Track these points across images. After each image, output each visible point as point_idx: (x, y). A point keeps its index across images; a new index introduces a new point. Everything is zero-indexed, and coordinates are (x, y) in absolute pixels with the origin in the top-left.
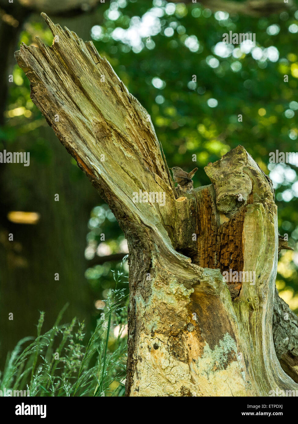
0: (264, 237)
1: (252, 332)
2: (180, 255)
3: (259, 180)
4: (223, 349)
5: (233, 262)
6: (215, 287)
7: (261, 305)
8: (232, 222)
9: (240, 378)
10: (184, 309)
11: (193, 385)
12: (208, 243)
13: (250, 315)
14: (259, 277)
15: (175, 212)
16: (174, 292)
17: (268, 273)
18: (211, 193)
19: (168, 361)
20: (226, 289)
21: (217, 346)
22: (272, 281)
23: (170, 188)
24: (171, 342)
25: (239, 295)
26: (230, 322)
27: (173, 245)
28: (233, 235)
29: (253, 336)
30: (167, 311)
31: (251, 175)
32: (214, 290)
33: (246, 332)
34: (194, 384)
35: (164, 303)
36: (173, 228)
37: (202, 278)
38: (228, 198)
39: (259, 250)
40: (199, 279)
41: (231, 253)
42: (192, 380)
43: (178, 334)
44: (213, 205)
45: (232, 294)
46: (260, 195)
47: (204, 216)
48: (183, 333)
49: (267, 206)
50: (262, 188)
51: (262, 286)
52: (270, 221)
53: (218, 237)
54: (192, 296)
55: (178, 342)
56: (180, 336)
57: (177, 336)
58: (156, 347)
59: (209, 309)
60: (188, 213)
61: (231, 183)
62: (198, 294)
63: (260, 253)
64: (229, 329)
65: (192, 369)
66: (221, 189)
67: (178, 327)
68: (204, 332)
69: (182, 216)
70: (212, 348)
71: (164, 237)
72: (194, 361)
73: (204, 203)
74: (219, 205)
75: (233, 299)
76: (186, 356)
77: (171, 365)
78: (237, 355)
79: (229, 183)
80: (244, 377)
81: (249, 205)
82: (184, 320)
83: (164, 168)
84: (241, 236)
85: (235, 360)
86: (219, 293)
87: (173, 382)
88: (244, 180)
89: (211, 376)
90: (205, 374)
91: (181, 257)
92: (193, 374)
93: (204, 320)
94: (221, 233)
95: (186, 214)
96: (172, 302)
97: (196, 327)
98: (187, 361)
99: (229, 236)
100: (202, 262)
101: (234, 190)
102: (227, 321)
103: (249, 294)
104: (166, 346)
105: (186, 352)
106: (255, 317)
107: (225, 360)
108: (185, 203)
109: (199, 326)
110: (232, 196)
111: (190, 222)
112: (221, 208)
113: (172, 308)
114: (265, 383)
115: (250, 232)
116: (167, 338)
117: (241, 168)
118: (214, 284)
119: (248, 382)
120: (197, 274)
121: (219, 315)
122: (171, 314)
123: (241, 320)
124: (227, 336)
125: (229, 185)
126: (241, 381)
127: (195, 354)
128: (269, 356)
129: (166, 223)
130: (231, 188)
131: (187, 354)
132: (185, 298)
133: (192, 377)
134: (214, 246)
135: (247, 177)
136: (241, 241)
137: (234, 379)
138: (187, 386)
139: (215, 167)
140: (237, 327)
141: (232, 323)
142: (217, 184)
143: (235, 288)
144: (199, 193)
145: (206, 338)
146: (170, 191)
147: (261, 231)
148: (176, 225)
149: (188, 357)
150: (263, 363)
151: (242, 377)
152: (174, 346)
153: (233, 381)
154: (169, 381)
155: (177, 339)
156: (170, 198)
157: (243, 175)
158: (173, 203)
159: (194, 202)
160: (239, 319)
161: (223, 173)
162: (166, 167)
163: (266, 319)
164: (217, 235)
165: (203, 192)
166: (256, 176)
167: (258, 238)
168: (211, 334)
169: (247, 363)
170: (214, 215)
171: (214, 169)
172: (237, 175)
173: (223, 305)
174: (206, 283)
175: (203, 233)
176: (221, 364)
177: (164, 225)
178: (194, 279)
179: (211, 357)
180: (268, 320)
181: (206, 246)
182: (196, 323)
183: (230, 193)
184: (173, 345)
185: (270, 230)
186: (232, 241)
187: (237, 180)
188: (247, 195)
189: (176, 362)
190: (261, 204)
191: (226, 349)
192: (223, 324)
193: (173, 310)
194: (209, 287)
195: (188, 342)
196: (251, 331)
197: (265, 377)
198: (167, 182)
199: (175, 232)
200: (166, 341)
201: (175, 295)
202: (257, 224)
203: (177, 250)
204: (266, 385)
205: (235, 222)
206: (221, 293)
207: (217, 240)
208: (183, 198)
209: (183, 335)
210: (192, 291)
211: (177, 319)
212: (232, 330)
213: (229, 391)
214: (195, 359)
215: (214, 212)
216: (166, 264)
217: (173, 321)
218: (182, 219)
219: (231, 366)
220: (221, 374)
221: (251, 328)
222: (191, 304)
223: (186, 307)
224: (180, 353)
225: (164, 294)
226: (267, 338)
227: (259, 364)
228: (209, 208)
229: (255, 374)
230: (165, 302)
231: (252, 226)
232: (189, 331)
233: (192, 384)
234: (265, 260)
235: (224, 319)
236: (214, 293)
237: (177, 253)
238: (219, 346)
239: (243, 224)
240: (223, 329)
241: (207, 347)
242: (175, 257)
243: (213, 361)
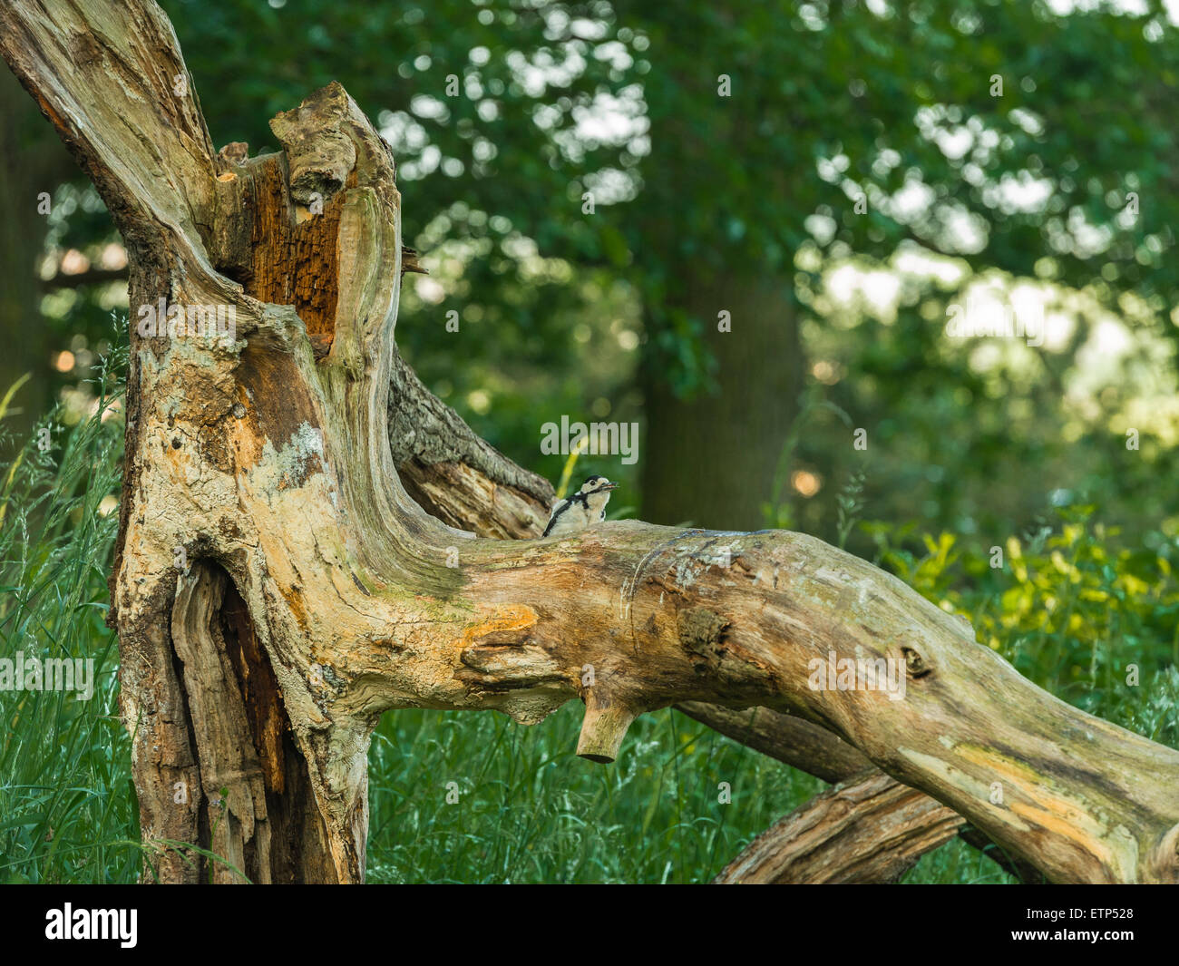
0: (376, 249)
1: (351, 421)
2: (224, 279)
3: (368, 146)
4: (298, 450)
5: (319, 293)
6: (285, 339)
7: (368, 372)
8: (319, 220)
9: (327, 503)
10: (229, 376)
11: (243, 515)
12: (274, 258)
13: (348, 390)
14: (366, 321)
15: (214, 200)
16: (212, 346)
17: (382, 315)
18: (281, 168)
19: (196, 470)
20: (305, 343)
21: (286, 444)
22: (388, 328)
23: (207, 157)
24: (203, 437)
25: (328, 353)
26: (311, 403)
27: (211, 260)
28: (319, 245)
29: (353, 428)
30: (198, 379)
31: (354, 136)
32: (283, 342)
33: (340, 420)
34: (245, 512)
35: (193, 366)
36: (210, 230)
37: (263, 322)
38: (312, 178)
39: (366, 274)
40: (256, 323)
41: (316, 277)
42: (240, 506)
43: (217, 421)
44: (283, 190)
45: (315, 351)
46: (369, 173)
47: (269, 210)
48: (225, 420)
49: (383, 192)
50: (374, 160)
51: (369, 339)
52: (386, 219)
53: (292, 248)
54: (244, 352)
55: (216, 437)
56: (220, 425)
57: (213, 425)
58: (177, 445)
59: (273, 377)
60: (239, 202)
61: (319, 150)
62: (254, 350)
63: (368, 278)
64: (309, 416)
65: (241, 487)
66: (299, 160)
67: (216, 409)
68: (265, 420)
69: (228, 209)
70: (278, 448)
71: (195, 245)
72: (246, 471)
73: (268, 184)
74: (294, 189)
75: (317, 359)
76: (230, 461)
77: (203, 477)
78: (322, 462)
79: (314, 150)
80: (335, 501)
81: (349, 191)
82: (227, 397)
83: (197, 119)
84: (335, 246)
85: (320, 470)
86: (292, 348)
87: (206, 507)
88: (341, 144)
89: (275, 499)
90: (264, 494)
91: (224, 283)
92: (242, 494)
93: (265, 398)
94: (298, 241)
95: (235, 205)
96: (207, 364)
97: (249, 409)
98: (233, 471)
99: (311, 245)
100: (261, 292)
101: (322, 164)
102: (306, 400)
103: (347, 351)
104: (195, 444)
105: (230, 456)
106: (356, 394)
107: (302, 470)
108: (234, 184)
109: (255, 409)
110: (318, 174)
111: (241, 218)
112: (298, 195)
113: (207, 374)
114: (373, 513)
115: (351, 239)
116: (197, 429)
117: (337, 123)
118: (283, 332)
119: (342, 511)
120: (252, 313)
121: (292, 389)
122: (205, 385)
123: (331, 398)
124: (305, 427)
125: (313, 154)
126: (330, 510)
127: (246, 459)
128: (380, 465)
129: (198, 219)
130: (318, 159)
131: (233, 459)
132: (231, 356)
133: (240, 500)
134: (285, 264)
135: (346, 139)
136: (334, 255)
137: (317, 506)
138: (232, 516)
139: (290, 120)
140: (324, 410)
141: (314, 403)
142: (291, 151)
143: (322, 341)
144: (259, 166)
145: (268, 430)
146: (207, 162)
147: (371, 239)
148: (217, 225)
149: (234, 464)
150: (369, 477)
151: (331, 502)
152: (208, 445)
153: (314, 508)
154: (198, 506)
155: (215, 432)
156: (206, 174)
157: (340, 135)
158: (212, 185)
159: (249, 183)
160: (328, 397)
161: (304, 131)
162: (200, 118)
163: (376, 397)
164: (290, 244)
165: (267, 164)
166: (364, 139)
167: (364, 251)
168: (277, 422)
169: (340, 478)
170: (285, 207)
171: (288, 124)
172: (328, 134)
173: (300, 371)
174: (269, 330)
175: (266, 240)
176: (293, 478)
177: (195, 224)
178: (248, 323)
179: (276, 465)
180: (380, 399)
181: (270, 264)
182: (250, 402)
183: (316, 169)
184: (208, 441)
185: (386, 237)
186: (318, 254)
187: (329, 144)
188: (345, 172)
189: (211, 473)
190: (372, 190)
191: (302, 451)
192: (298, 406)
193: (208, 377)
194: (275, 338)
195: (235, 437)
196: (348, 420)
197: (372, 502)
198: (201, 146)
199: (215, 237)
200: (195, 435)
201: (211, 351)
202: (364, 226)
203: (218, 269)
204: (375, 517)
205: (323, 220)
206: (297, 350)
207: (289, 253)
208: (230, 174)
209: (226, 425)
210: (245, 343)
211: (216, 394)
212: (314, 416)
213: (308, 527)
214: (247, 467)
215: (286, 202)
216: (196, 294)
217: (208, 398)
218: (228, 213)
219: (312, 482)
220: (292, 496)
221: (348, 414)
222: (241, 369)
223: (233, 372)
224: (220, 456)
225: (193, 348)
226: (378, 432)
227: (362, 480)
228: (277, 193)
229: (354, 496)
230: (195, 363)
231: (354, 229)
232: (237, 418)
233: (240, 512)
234: (377, 290)
235: (299, 397)
236: (284, 349)
237: (218, 275)
238: (291, 446)
239: (337, 225)
240: (299, 415)
241: (268, 447)
242: (214, 282)
243: (279, 472)
